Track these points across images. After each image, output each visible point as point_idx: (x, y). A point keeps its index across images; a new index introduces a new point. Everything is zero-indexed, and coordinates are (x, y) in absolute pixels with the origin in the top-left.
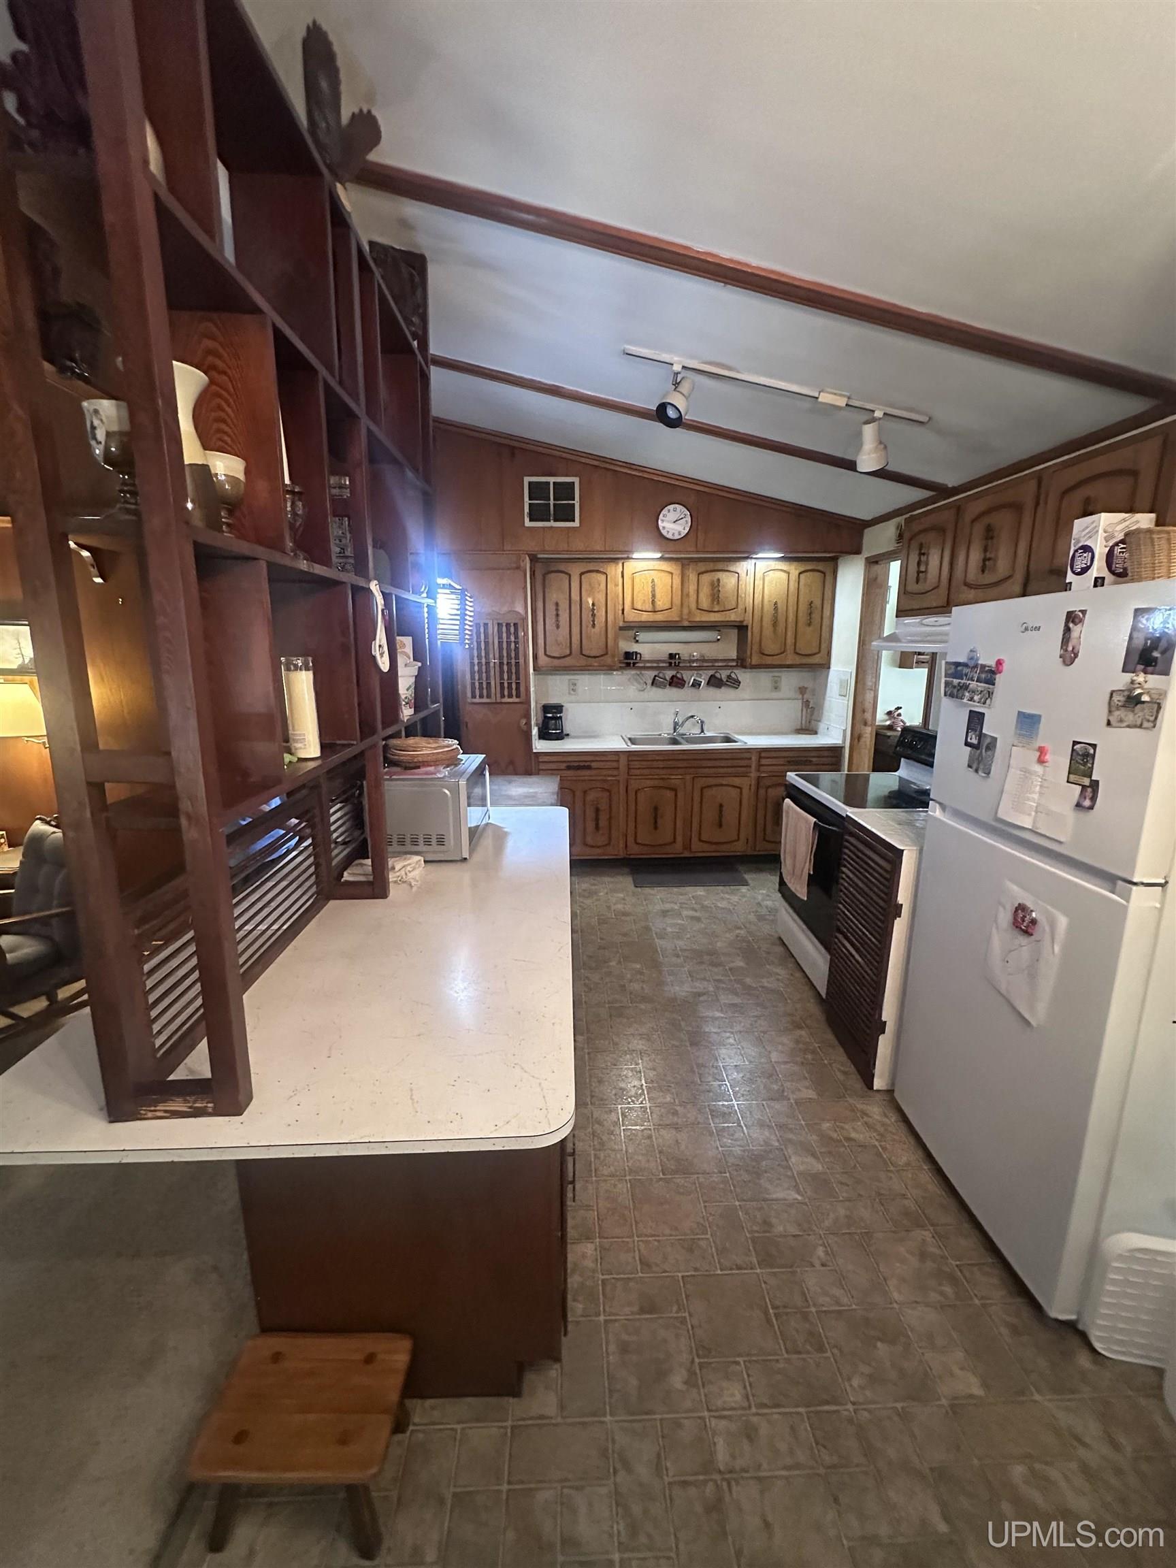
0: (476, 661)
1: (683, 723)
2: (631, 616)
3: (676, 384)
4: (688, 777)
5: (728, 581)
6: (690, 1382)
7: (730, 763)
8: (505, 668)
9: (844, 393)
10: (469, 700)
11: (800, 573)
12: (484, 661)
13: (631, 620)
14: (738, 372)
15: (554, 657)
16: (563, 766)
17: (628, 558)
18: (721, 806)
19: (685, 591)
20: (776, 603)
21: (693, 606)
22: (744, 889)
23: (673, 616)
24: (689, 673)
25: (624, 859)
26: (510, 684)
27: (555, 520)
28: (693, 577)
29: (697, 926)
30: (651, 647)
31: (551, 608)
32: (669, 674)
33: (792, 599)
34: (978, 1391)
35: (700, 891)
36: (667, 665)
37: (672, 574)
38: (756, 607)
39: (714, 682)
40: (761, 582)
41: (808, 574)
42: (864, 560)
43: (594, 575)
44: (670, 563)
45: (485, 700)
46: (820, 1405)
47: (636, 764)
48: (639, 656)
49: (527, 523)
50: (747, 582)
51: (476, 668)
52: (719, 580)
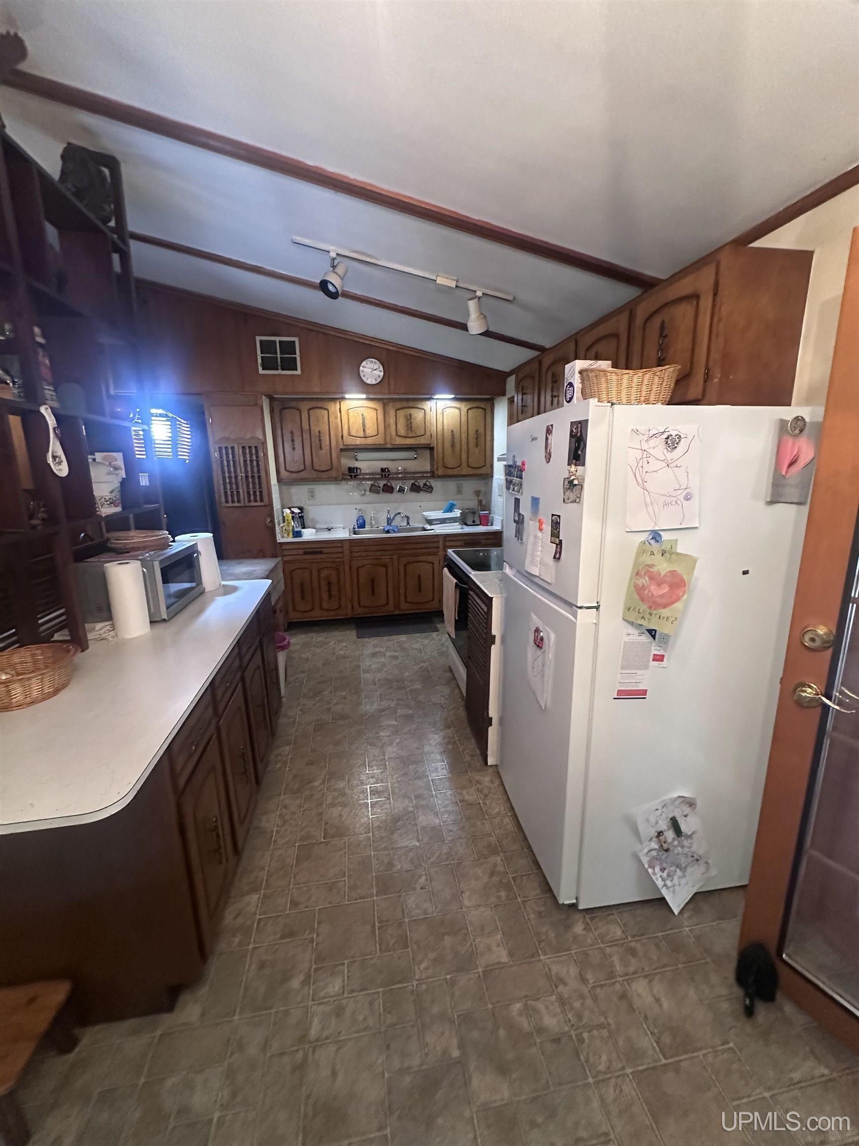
0: (227, 475)
1: (394, 518)
2: (349, 441)
3: (334, 267)
4: (395, 557)
5: (418, 415)
6: (306, 982)
7: (423, 545)
8: (250, 480)
9: (453, 278)
10: (224, 504)
11: (468, 410)
12: (233, 475)
13: (349, 443)
14: (377, 259)
15: (292, 472)
16: (301, 552)
17: (344, 399)
18: (419, 576)
19: (387, 423)
20: (452, 431)
21: (394, 433)
22: (434, 634)
23: (379, 440)
24: (397, 482)
25: (351, 618)
26: (255, 492)
27: (282, 369)
28: (392, 412)
29: (395, 662)
30: (367, 464)
31: (287, 437)
32: (382, 483)
33: (464, 428)
34: (504, 958)
35: (403, 638)
36: (380, 476)
37: (376, 410)
38: (438, 434)
39: (415, 489)
40: (441, 416)
41: (473, 410)
42: (507, 401)
43: (318, 411)
44: (374, 402)
45: (236, 504)
46: (393, 985)
47: (357, 549)
48: (359, 470)
49: (261, 371)
50: (432, 416)
51: (228, 480)
52: (411, 415)
